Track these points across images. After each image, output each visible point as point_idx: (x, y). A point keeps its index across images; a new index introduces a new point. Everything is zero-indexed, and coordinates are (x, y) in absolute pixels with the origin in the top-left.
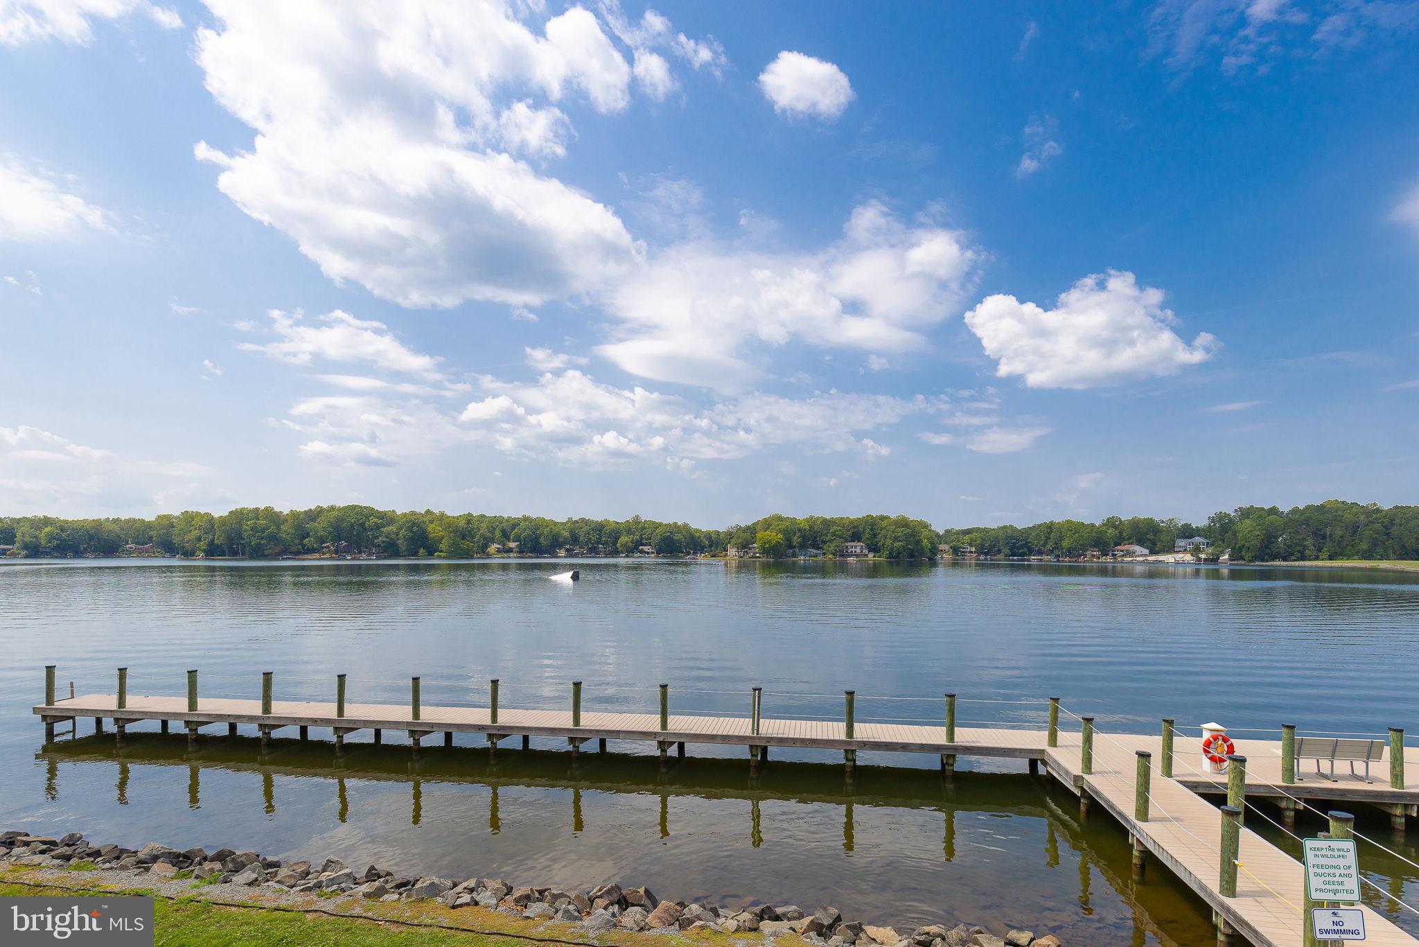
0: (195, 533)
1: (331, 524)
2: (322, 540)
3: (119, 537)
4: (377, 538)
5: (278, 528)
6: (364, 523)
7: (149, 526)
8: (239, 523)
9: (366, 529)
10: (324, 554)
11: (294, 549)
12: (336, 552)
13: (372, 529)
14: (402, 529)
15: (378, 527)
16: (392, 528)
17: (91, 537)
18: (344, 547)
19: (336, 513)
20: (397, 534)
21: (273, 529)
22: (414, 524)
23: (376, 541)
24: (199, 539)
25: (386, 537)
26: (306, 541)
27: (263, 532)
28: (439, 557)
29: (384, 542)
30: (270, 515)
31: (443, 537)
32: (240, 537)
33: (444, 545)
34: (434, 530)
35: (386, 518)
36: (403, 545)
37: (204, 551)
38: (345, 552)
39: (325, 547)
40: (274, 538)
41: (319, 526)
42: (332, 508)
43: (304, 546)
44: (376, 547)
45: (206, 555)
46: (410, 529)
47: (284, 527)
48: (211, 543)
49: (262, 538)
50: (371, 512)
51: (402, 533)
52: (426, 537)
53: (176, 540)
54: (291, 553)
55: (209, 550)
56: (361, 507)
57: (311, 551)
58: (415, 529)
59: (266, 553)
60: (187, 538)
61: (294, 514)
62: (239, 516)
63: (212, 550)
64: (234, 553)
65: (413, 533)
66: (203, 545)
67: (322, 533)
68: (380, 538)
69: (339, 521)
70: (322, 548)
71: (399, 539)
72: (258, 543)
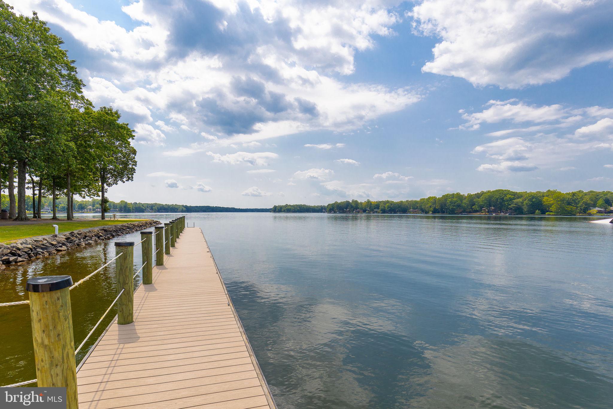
0: (430, 204)
1: (486, 199)
2: (481, 207)
3: (407, 207)
4: (510, 205)
5: (462, 202)
6: (503, 198)
7: (416, 202)
8: (446, 200)
9: (504, 201)
10: (482, 213)
11: (468, 210)
12: (488, 212)
13: (507, 201)
14: (525, 200)
15: (511, 200)
16: (520, 200)
17: (399, 207)
18: (493, 210)
19: (489, 194)
20: (522, 203)
21: (459, 202)
22: (533, 197)
23: (509, 206)
24: (431, 207)
25: (516, 204)
26: (473, 207)
27: (455, 204)
28: (549, 215)
29: (514, 207)
30: (459, 197)
31: (553, 204)
32: (445, 205)
33: (553, 208)
34: (546, 201)
35: (516, 195)
36: (525, 209)
37: (432, 211)
38: (493, 212)
39: (483, 210)
40: (459, 206)
41: (481, 200)
42: (489, 192)
43: (472, 209)
44: (510, 209)
45: (433, 213)
46: (531, 200)
47: (464, 201)
48: (435, 209)
49: (454, 206)
50: (508, 192)
51: (526, 202)
52: (541, 204)
53: (423, 207)
54: (467, 212)
55: (434, 211)
56: (502, 190)
57: (476, 211)
58: (534, 200)
59: (455, 212)
60: (427, 206)
61: (470, 196)
62: (446, 197)
63: (435, 211)
64: (443, 212)
65: (533, 202)
66: (432, 209)
67: (482, 203)
68: (512, 205)
69: (490, 197)
70: (482, 210)
71: (523, 206)
72: (452, 209)
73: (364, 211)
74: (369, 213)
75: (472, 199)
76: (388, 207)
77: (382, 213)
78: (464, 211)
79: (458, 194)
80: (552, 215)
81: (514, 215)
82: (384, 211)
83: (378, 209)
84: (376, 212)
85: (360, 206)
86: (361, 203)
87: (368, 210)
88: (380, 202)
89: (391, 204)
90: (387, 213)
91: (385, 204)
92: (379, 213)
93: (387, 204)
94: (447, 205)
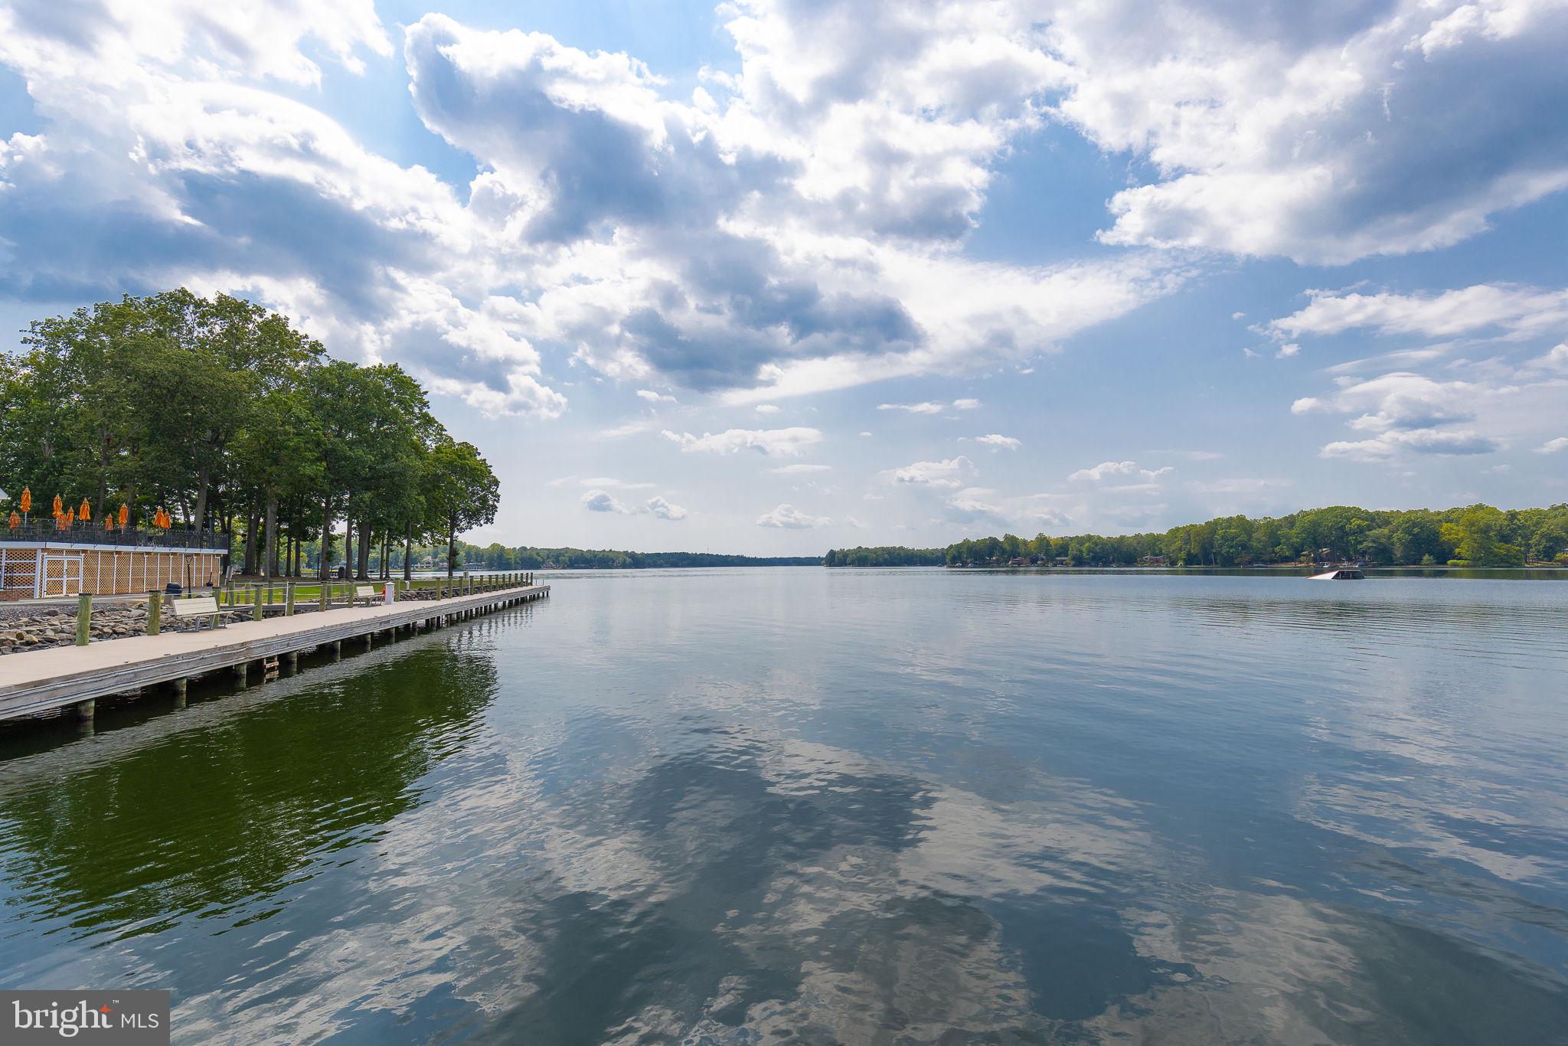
0: (1179, 543)
1: (1306, 530)
3: (1137, 550)
4: (1361, 543)
5: (1250, 537)
6: (1344, 527)
8: (1214, 532)
9: (1347, 534)
10: (1301, 562)
11: (1266, 557)
12: (1315, 560)
13: (1354, 533)
14: (1397, 531)
15: (1361, 530)
16: (1385, 531)
17: (1116, 550)
18: (1326, 554)
20: (1390, 537)
21: (1243, 537)
22: (1415, 525)
23: (1359, 547)
24: (1180, 550)
25: (1374, 541)
26: (1277, 549)
27: (1233, 541)
28: (1455, 565)
29: (1370, 548)
30: (1245, 524)
31: (1462, 539)
32: (1212, 545)
33: (1462, 550)
34: (1447, 531)
35: (1376, 520)
36: (1398, 553)
37: (1184, 560)
39: (1304, 555)
40: (1244, 546)
41: (1294, 535)
43: (1276, 553)
44: (1362, 554)
45: (1186, 563)
46: (1408, 531)
47: (1256, 535)
48: (1189, 554)
49: (1232, 547)
50: (1357, 512)
51: (1399, 534)
52: (1436, 540)
56: (1342, 508)
57: (1286, 559)
58: (1416, 530)
60: (1173, 548)
61: (1269, 523)
62: (1213, 526)
63: (1190, 560)
64: (1209, 562)
65: (1414, 535)
66: (1183, 555)
67: (1295, 540)
68: (1365, 544)
69: (1315, 524)
70: (1299, 556)
71: (1393, 544)
72: (1228, 552)
73: (1034, 561)
74: (1044, 565)
75: (1273, 530)
76: (1089, 551)
77: (1074, 566)
78: (1257, 559)
79: (1241, 518)
80: (1463, 566)
81: (1374, 567)
82: (1079, 562)
83: (1066, 556)
84: (1061, 563)
85: (1022, 549)
86: (1025, 542)
87: (1042, 559)
88: (1071, 539)
89: (1097, 545)
90: (1089, 564)
91: (1082, 544)
92: (1067, 565)
93: (1087, 544)
94: (1216, 544)
